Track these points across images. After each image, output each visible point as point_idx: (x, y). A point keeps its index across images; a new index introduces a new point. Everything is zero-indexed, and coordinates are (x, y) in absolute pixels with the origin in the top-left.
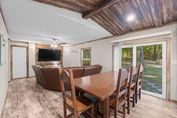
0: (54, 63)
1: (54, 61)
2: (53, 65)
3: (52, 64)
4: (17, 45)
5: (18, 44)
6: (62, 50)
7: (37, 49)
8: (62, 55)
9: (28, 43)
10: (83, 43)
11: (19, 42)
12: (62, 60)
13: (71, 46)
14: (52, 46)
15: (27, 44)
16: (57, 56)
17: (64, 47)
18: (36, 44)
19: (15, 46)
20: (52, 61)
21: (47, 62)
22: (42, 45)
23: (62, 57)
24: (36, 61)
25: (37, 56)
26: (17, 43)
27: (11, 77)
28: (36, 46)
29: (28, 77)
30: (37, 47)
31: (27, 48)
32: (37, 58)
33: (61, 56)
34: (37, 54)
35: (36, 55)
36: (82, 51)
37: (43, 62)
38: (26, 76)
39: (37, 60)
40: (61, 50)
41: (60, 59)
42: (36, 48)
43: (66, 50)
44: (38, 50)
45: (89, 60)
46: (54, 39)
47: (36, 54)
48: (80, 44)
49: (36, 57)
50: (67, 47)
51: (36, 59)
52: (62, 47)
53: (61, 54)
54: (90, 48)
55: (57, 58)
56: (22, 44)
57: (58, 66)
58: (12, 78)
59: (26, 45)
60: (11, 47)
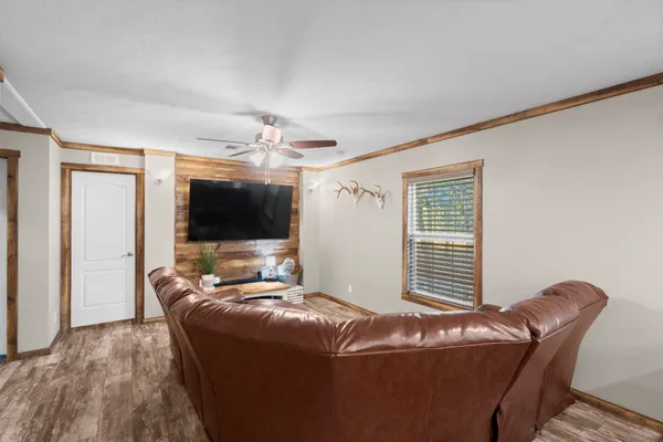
0: (257, 248)
1: (258, 242)
2: (256, 262)
3: (252, 255)
4: (94, 162)
5: (96, 158)
6: (297, 188)
7: (185, 181)
8: (297, 212)
9: (141, 152)
10: (423, 142)
11: (103, 147)
12: (298, 235)
13: (343, 164)
14: (256, 159)
15: (137, 157)
16: (271, 217)
17: (305, 172)
18: (179, 158)
19: (84, 168)
20: (252, 242)
21: (228, 247)
22: (206, 163)
23: (297, 221)
24: (177, 239)
25: (181, 217)
26: (93, 154)
27: (65, 318)
28: (177, 169)
29: (142, 323)
30: (185, 173)
31: (140, 178)
32: (183, 225)
33: (292, 217)
34: (185, 207)
35: (177, 214)
36: (413, 190)
37: (210, 247)
38: (133, 316)
39: (183, 235)
41: (289, 228)
42: (180, 179)
43: (316, 184)
44: (188, 188)
46: (269, 121)
47: (177, 207)
48: (397, 149)
49: (176, 221)
50: (319, 170)
51: (177, 231)
52: (299, 170)
53: (294, 206)
54: (477, 170)
56: (116, 160)
57: (279, 263)
58: (66, 328)
59: (132, 162)
60: (63, 172)
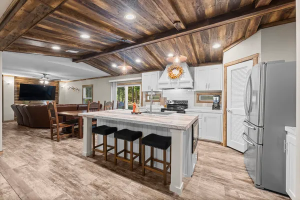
1: (44, 101)
6: (58, 87)
7: (18, 84)
8: (58, 93)
10: (85, 79)
12: (58, 100)
13: (71, 81)
14: (42, 82)
16: (50, 94)
17: (60, 83)
18: (16, 77)
20: (41, 101)
21: (33, 102)
22: (25, 79)
23: (58, 96)
24: (15, 100)
28: (15, 80)
30: (18, 82)
32: (17, 96)
33: (56, 95)
34: (18, 91)
36: (85, 89)
37: (27, 102)
39: (17, 98)
40: (55, 87)
41: (54, 97)
42: (16, 83)
43: (64, 86)
44: (19, 86)
45: (91, 98)
46: (44, 74)
47: (15, 91)
48: (82, 80)
49: (15, 95)
51: (15, 97)
52: (58, 82)
53: (56, 91)
54: (92, 86)
55: (50, 96)
